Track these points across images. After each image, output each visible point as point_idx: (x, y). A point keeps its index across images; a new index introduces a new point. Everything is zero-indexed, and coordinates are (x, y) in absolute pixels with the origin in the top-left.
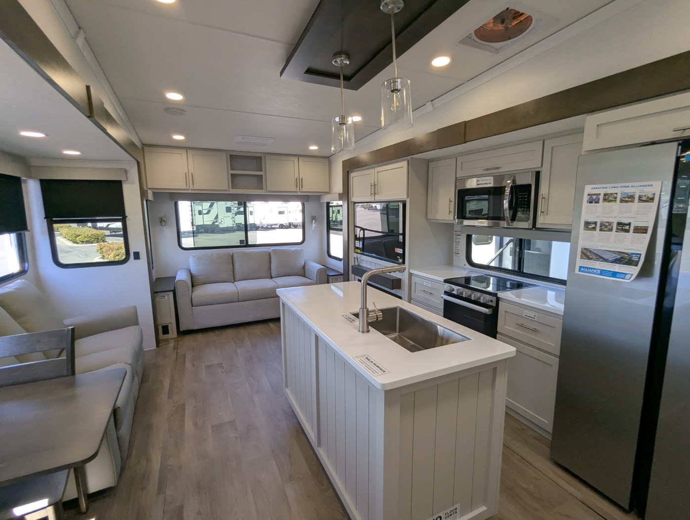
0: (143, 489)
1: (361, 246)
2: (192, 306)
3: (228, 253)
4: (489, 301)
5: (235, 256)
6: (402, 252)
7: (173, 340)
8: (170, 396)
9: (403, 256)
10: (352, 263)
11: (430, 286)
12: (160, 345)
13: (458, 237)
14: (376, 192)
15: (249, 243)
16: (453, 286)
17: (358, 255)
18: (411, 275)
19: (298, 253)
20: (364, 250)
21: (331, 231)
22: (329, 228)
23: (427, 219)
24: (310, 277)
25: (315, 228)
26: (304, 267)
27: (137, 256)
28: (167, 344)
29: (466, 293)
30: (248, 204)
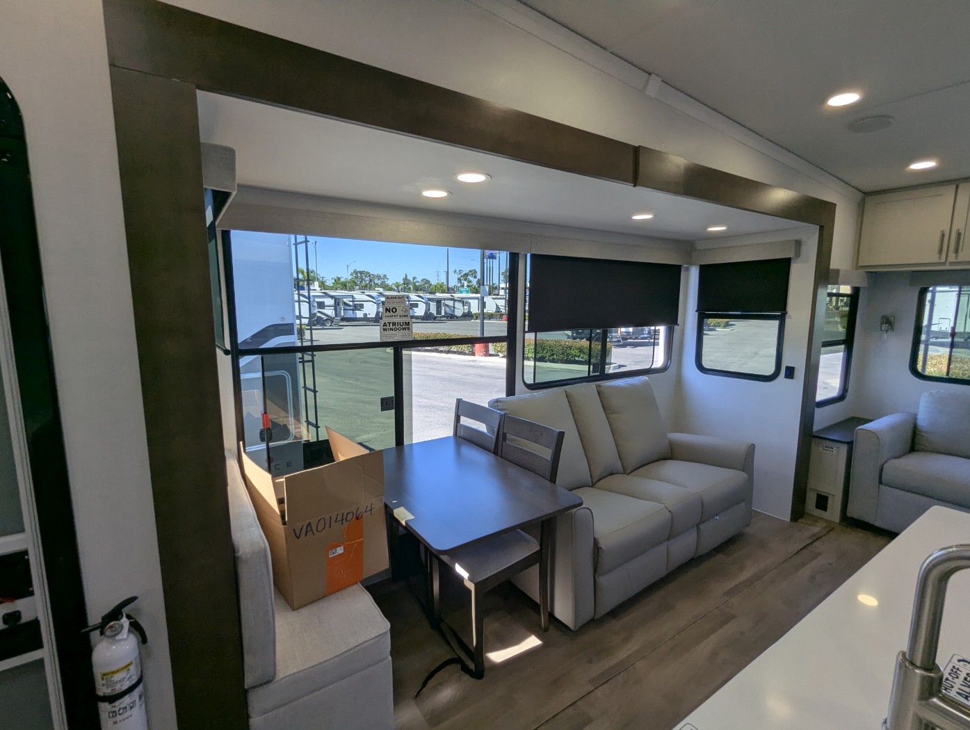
2: (881, 483)
7: (825, 524)
8: (731, 593)
12: (800, 520)
27: (790, 373)
28: (811, 525)
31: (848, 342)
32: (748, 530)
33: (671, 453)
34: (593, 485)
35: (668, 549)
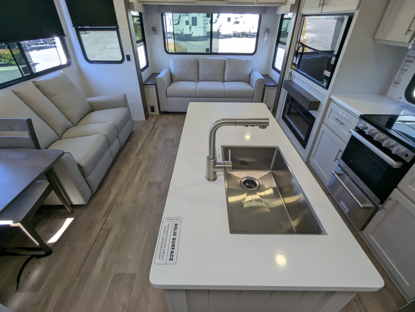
0: (100, 210)
1: (297, 63)
2: (167, 96)
3: (195, 59)
4: (403, 153)
5: (200, 62)
6: (329, 76)
7: (156, 117)
8: (137, 155)
9: (329, 79)
10: (286, 78)
11: (344, 116)
12: (148, 118)
13: (409, 63)
14: (326, 2)
15: (213, 51)
16: (368, 125)
17: (293, 70)
18: (330, 100)
19: (247, 63)
20: (298, 67)
21: (280, 45)
22: (278, 42)
23: (374, 39)
24: (252, 85)
25: (266, 40)
26: (250, 76)
27: (129, 58)
28: (152, 119)
29: (379, 136)
30: (215, 16)
31: (144, 40)
32: (134, 129)
33: (93, 108)
34: (60, 138)
35: (110, 151)
